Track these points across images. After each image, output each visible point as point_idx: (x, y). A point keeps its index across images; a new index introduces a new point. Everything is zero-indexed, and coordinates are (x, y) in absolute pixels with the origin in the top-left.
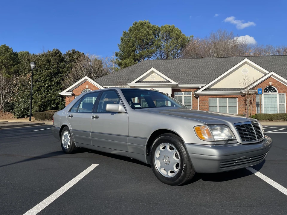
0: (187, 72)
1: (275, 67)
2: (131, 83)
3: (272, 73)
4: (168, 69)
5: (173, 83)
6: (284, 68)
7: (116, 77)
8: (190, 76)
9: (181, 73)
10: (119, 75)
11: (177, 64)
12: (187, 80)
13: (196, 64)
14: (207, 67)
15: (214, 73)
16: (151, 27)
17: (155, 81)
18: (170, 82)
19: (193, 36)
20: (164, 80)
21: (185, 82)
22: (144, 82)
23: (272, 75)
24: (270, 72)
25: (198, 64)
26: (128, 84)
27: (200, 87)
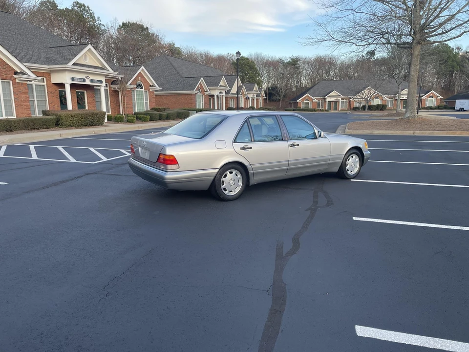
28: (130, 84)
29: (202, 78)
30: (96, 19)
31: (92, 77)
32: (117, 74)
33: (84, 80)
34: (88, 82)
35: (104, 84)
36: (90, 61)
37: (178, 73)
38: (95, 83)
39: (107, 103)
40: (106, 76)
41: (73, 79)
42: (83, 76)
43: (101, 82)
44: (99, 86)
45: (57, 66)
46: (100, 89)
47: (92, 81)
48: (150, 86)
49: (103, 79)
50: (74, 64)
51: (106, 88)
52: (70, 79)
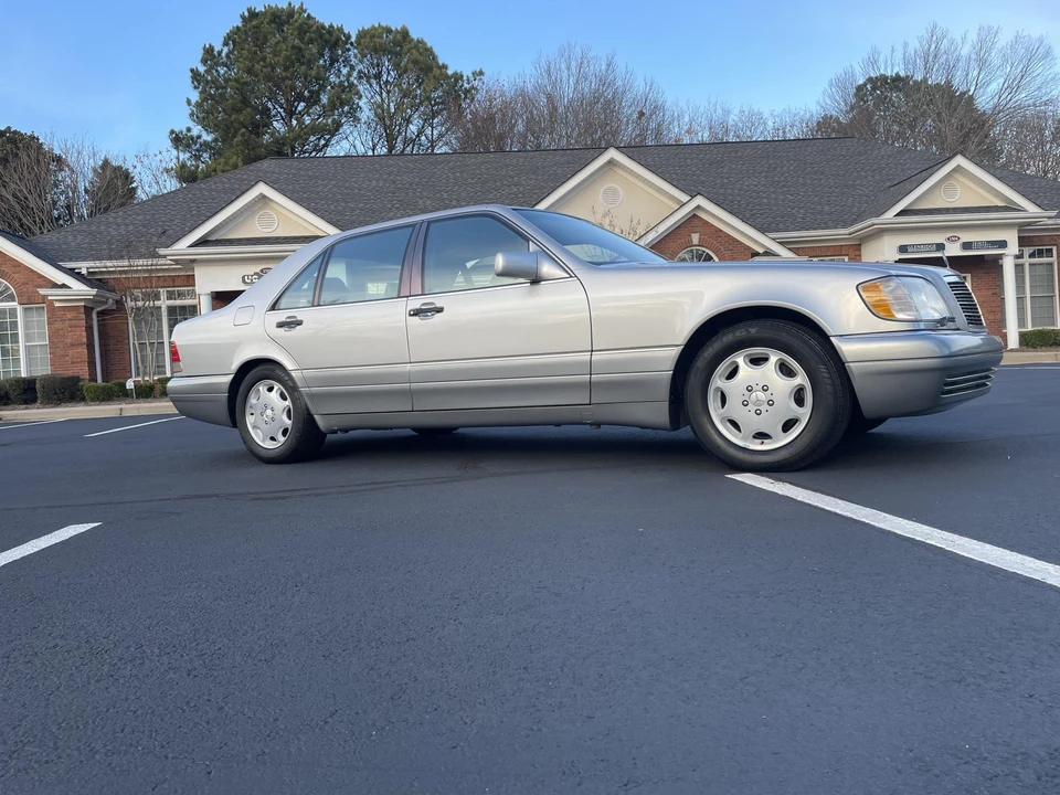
1: (725, 181)
2: (175, 247)
3: (700, 201)
4: (349, 194)
6: (756, 186)
7: (127, 225)
9: (397, 208)
10: (140, 218)
11: (389, 174)
13: (462, 172)
14: (498, 183)
17: (277, 238)
19: (481, 73)
20: (314, 233)
23: (698, 207)
24: (693, 198)
25: (465, 175)
26: (162, 251)
31: (967, 237)
32: (1055, 217)
33: (941, 247)
34: (955, 250)
35: (1013, 249)
36: (963, 195)
38: (980, 249)
39: (1020, 300)
40: (1021, 227)
41: (903, 249)
42: (939, 238)
43: (1003, 244)
44: (1000, 257)
45: (859, 226)
47: (967, 246)
49: (1012, 238)
50: (904, 213)
51: (1020, 261)
52: (896, 250)
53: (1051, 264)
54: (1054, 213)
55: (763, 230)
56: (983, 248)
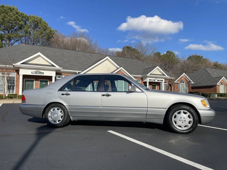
0: (64, 59)
2: (17, 64)
3: (122, 68)
5: (57, 67)
8: (68, 63)
12: (66, 67)
15: (85, 64)
16: (20, 14)
17: (41, 64)
18: (55, 66)
19: (57, 31)
20: (49, 64)
21: (65, 68)
22: (30, 64)
23: (121, 69)
24: (120, 67)
26: (14, 64)
27: (77, 73)
28: (177, 81)
29: (223, 77)
30: (176, 56)
32: (170, 77)
33: (155, 80)
34: (156, 81)
35: (164, 81)
36: (158, 72)
37: (210, 76)
38: (159, 81)
40: (165, 78)
41: (150, 80)
43: (162, 81)
44: (162, 83)
45: (144, 75)
46: (162, 84)
47: (158, 80)
48: (189, 82)
49: (163, 80)
50: (151, 74)
52: (149, 80)
53: (167, 84)
54: (169, 77)
55: (131, 74)
56: (160, 81)
